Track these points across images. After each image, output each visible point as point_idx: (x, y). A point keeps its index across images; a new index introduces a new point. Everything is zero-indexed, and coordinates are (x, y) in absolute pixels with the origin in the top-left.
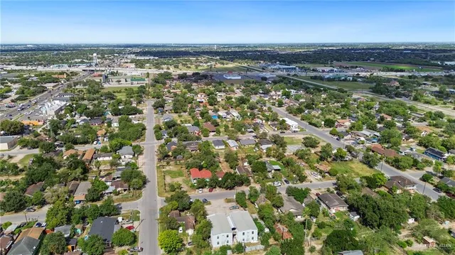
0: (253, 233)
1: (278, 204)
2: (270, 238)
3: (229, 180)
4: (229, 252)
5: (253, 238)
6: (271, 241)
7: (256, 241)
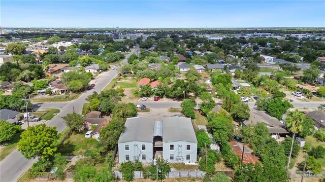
0: (188, 147)
1: (241, 115)
2: (219, 161)
3: (179, 88)
4: (138, 174)
5: (188, 158)
6: (220, 167)
7: (193, 162)
